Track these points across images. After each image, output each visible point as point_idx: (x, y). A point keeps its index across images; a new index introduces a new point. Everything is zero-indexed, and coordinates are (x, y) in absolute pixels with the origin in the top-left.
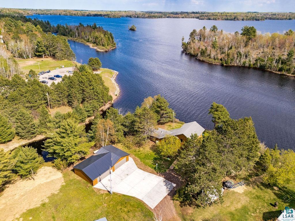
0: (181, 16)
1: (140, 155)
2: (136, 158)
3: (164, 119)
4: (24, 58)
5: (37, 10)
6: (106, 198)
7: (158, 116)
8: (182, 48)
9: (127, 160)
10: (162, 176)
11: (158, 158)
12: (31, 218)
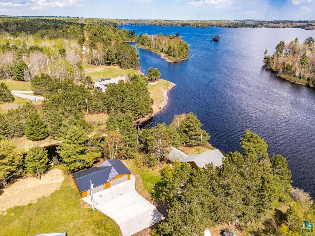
0: (282, 25)
1: (145, 176)
2: (140, 178)
3: (193, 141)
4: (95, 65)
5: (131, 20)
6: (86, 214)
7: (186, 137)
8: (264, 62)
9: (129, 178)
10: (155, 204)
11: (162, 183)
12: (13, 215)
